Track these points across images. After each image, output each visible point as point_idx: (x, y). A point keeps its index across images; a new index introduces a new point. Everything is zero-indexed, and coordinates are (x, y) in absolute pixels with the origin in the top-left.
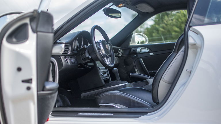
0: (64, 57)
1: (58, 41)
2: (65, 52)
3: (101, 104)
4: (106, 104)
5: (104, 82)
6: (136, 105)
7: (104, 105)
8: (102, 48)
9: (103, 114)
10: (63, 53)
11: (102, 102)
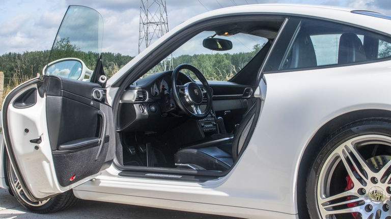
0: (138, 105)
1: (131, 86)
2: (138, 99)
3: (177, 163)
4: (183, 163)
5: (203, 136)
6: (214, 167)
7: (180, 164)
8: (187, 93)
9: (171, 176)
10: (136, 101)
11: (179, 161)
